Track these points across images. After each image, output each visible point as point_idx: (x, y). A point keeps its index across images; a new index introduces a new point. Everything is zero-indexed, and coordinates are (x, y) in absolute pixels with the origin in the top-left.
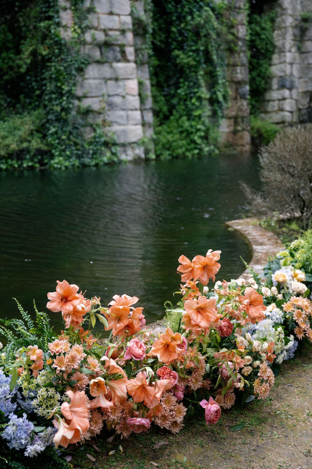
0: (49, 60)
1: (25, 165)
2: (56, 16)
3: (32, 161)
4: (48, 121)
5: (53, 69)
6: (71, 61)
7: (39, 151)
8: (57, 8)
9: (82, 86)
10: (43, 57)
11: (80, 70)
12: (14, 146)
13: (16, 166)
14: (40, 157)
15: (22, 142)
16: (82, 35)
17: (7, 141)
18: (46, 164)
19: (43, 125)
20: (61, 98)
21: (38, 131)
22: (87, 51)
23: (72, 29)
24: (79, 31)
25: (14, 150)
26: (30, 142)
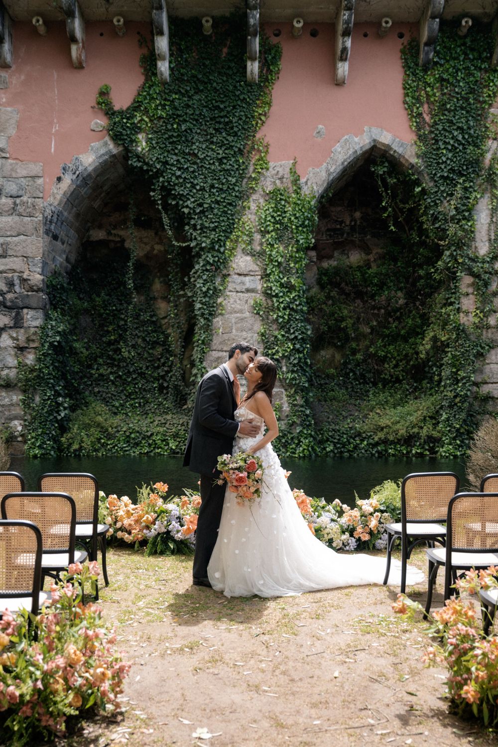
0: (448, 346)
1: (414, 452)
2: (457, 302)
3: (423, 448)
4: (441, 408)
5: (449, 355)
6: (469, 346)
7: (430, 439)
8: (458, 294)
9: (481, 371)
10: (442, 342)
11: (480, 355)
12: (403, 432)
13: (405, 452)
14: (431, 445)
15: (413, 428)
16: (485, 319)
17: (398, 426)
18: (437, 452)
19: (437, 412)
20: (457, 384)
21: (431, 418)
22: (490, 335)
23: (474, 314)
24: (481, 315)
25: (402, 436)
26: (422, 428)
